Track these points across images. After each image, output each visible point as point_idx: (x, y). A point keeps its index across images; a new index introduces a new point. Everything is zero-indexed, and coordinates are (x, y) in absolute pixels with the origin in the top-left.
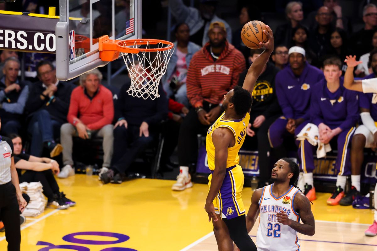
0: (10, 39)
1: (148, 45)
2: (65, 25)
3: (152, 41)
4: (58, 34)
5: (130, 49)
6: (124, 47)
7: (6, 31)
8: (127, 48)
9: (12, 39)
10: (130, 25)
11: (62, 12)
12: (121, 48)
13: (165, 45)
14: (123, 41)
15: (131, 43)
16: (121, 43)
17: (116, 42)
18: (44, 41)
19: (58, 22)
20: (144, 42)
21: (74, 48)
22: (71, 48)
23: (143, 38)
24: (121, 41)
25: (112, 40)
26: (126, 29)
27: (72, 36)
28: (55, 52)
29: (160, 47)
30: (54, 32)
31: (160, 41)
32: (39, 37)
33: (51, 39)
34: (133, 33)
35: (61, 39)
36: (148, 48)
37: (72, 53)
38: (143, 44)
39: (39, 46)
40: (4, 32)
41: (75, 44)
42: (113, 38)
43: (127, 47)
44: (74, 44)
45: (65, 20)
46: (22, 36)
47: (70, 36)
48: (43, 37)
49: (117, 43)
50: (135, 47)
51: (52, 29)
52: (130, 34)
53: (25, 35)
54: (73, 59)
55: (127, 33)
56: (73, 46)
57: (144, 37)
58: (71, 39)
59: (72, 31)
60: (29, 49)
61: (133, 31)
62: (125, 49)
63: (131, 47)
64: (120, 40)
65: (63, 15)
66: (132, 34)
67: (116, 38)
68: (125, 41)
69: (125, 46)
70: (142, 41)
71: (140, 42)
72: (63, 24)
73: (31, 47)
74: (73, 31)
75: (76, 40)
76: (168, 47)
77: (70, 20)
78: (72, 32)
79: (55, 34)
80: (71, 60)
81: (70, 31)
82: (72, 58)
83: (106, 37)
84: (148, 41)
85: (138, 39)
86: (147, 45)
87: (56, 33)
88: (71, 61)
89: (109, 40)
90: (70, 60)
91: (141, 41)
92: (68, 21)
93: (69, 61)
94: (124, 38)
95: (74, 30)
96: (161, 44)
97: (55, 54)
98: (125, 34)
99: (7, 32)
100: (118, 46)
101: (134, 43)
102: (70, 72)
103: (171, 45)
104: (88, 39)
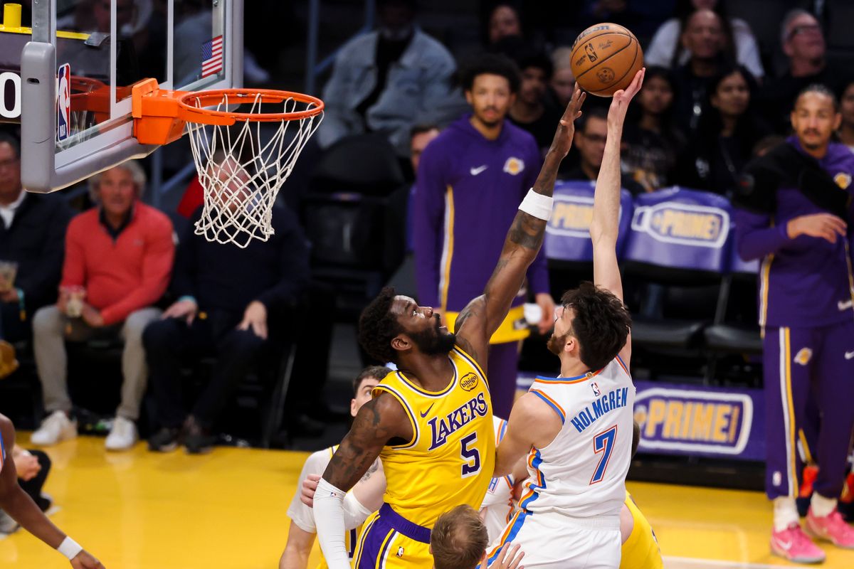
1: (257, 104)
2: (45, 52)
3: (268, 96)
4: (28, 72)
5: (213, 115)
6: (196, 108)
8: (205, 112)
10: (214, 54)
11: (39, 17)
12: (189, 110)
13: (301, 106)
14: (193, 93)
15: (213, 98)
16: (189, 99)
17: (175, 95)
19: (28, 43)
20: (247, 97)
21: (67, 109)
22: (60, 110)
23: (245, 87)
24: (190, 93)
25: (165, 92)
26: (204, 63)
27: (64, 79)
28: (19, 118)
29: (289, 110)
30: (16, 69)
31: (289, 96)
34: (221, 73)
35: (34, 86)
36: (256, 111)
37: (62, 122)
38: (245, 101)
41: (71, 99)
42: (168, 85)
44: (68, 99)
45: (46, 37)
47: (57, 80)
49: (179, 99)
50: (223, 108)
51: (13, 62)
52: (214, 77)
54: (65, 137)
55: (204, 74)
56: (65, 104)
57: (248, 82)
58: (62, 86)
59: (64, 66)
61: (220, 69)
62: (200, 113)
63: (211, 109)
64: (187, 89)
65: (41, 25)
66: (218, 76)
68: (198, 95)
69: (199, 105)
70: (242, 94)
71: (237, 97)
72: (40, 49)
74: (67, 67)
75: (75, 89)
76: (307, 111)
77: (58, 38)
78: (62, 69)
79: (19, 75)
80: (61, 138)
81: (59, 64)
82: (62, 135)
83: (152, 83)
84: (258, 96)
85: (234, 88)
86: (253, 104)
87: (23, 70)
89: (158, 91)
90: (57, 140)
91: (240, 95)
92: (53, 39)
93: (55, 143)
94: (195, 87)
95: (68, 64)
96: (291, 103)
97: (19, 126)
98: (201, 77)
100: (181, 107)
101: (222, 98)
102: (57, 171)
103: (316, 105)
104: (106, 86)
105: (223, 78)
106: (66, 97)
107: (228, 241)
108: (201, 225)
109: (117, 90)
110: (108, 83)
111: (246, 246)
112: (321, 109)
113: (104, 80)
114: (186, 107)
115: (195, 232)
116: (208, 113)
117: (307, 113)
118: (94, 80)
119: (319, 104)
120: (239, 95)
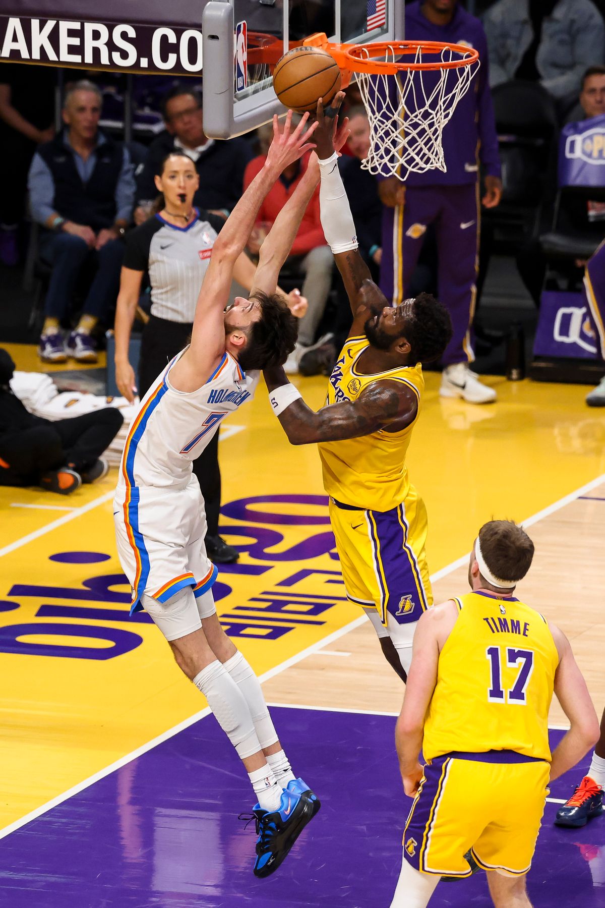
0: (97, 44)
1: (419, 54)
2: (223, 11)
3: (427, 47)
4: (208, 29)
5: (376, 65)
6: (361, 59)
7: (86, 25)
8: (370, 63)
9: (101, 44)
10: (377, 9)
12: (356, 61)
14: (359, 45)
15: (376, 50)
16: (355, 51)
17: (342, 48)
18: (175, 48)
19: (209, 3)
20: (408, 48)
21: (244, 63)
22: (238, 64)
23: (406, 39)
24: (356, 46)
25: (334, 45)
26: (368, 18)
27: (241, 35)
28: (201, 72)
29: (446, 59)
30: (198, 27)
32: (164, 38)
33: (192, 42)
34: (385, 27)
35: (214, 42)
36: (418, 62)
37: (240, 74)
38: (407, 52)
39: (164, 59)
40: (82, 26)
41: (248, 53)
42: (336, 38)
43: (369, 60)
44: (245, 53)
46: (124, 35)
47: (235, 36)
48: (172, 39)
49: (346, 52)
50: (390, 60)
51: (195, 20)
52: (378, 30)
53: (132, 33)
54: (242, 88)
55: (368, 28)
56: (242, 57)
58: (240, 41)
59: (242, 23)
60: (142, 66)
61: (383, 24)
62: (365, 64)
63: (379, 60)
64: (354, 42)
66: (382, 29)
67: (344, 38)
68: (364, 47)
69: (365, 56)
70: (404, 46)
71: (400, 48)
72: (219, 8)
73: (144, 63)
74: (244, 24)
75: (251, 45)
76: (464, 60)
78: (240, 26)
79: (201, 32)
80: (239, 89)
81: (236, 22)
82: (240, 86)
83: (321, 37)
84: (420, 47)
85: (396, 41)
86: (416, 54)
87: (205, 27)
88: (238, 92)
89: (327, 44)
90: (236, 91)
91: (402, 47)
93: (234, 93)
94: (359, 41)
95: (245, 21)
96: (447, 53)
97: (202, 78)
98: (366, 31)
99: (89, 27)
100: (347, 58)
101: (385, 50)
102: (235, 119)
103: (472, 54)
104: (279, 41)
105: (387, 31)
106: (243, 52)
107: (391, 174)
108: (368, 162)
109: (289, 44)
110: (281, 38)
111: (405, 179)
112: (476, 58)
113: (278, 35)
114: (352, 59)
115: (362, 167)
116: (373, 64)
117: (463, 62)
118: (269, 36)
119: (474, 54)
120: (400, 46)
